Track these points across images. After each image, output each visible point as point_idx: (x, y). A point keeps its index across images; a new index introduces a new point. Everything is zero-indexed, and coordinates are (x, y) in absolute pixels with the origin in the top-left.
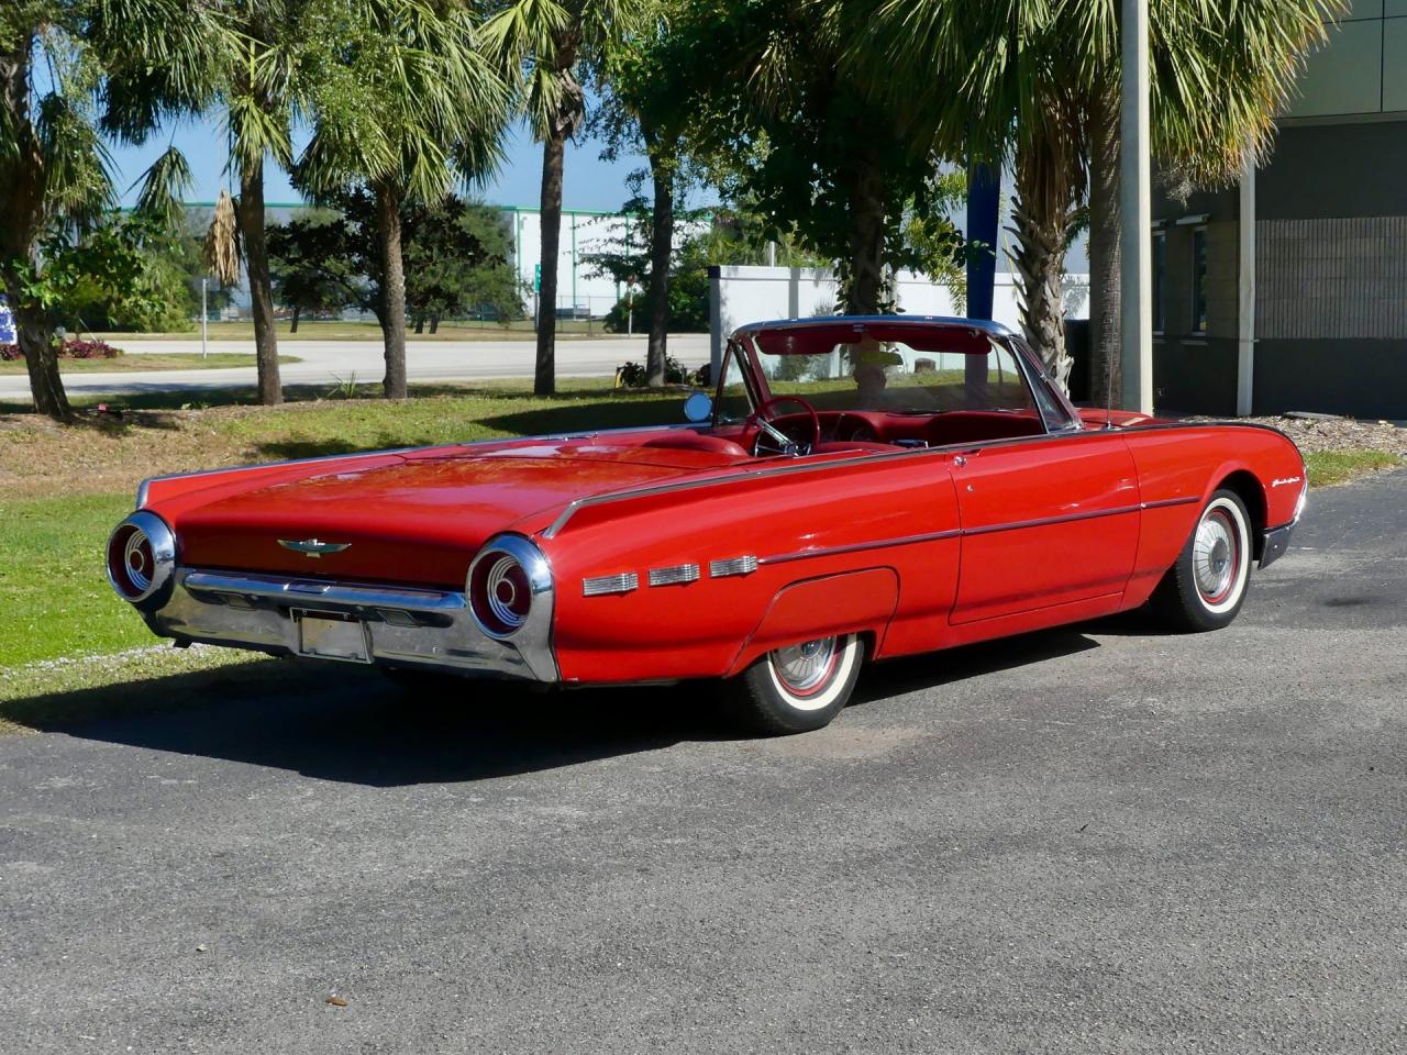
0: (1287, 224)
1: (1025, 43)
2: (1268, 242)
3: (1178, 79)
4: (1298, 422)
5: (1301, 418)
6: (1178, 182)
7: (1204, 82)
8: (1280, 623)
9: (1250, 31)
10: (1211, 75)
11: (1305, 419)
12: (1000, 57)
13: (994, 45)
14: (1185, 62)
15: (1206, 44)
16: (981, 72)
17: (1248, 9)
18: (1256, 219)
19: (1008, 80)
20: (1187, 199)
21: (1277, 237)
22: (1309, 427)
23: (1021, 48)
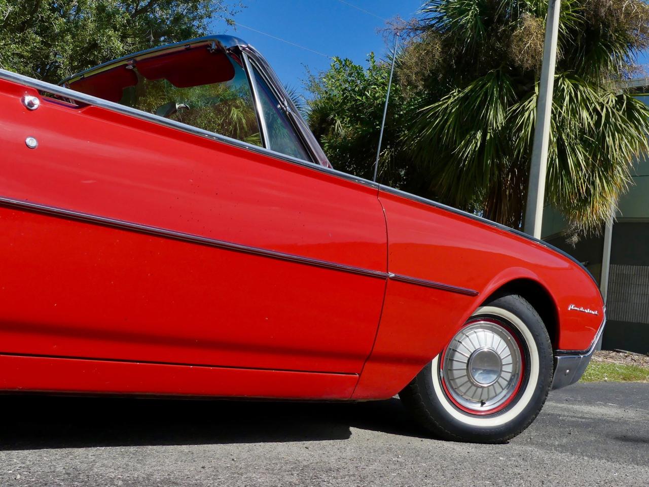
0: (625, 267)
1: (491, 135)
2: (615, 274)
3: (569, 160)
4: (621, 354)
5: (623, 352)
6: (572, 235)
7: (583, 164)
8: (563, 448)
9: (609, 140)
10: (587, 160)
11: (625, 353)
12: (477, 140)
13: (475, 134)
14: (573, 150)
15: (586, 144)
16: (466, 146)
17: (610, 127)
18: (610, 264)
19: (481, 153)
20: (576, 244)
21: (620, 273)
22: (627, 357)
23: (488, 138)
